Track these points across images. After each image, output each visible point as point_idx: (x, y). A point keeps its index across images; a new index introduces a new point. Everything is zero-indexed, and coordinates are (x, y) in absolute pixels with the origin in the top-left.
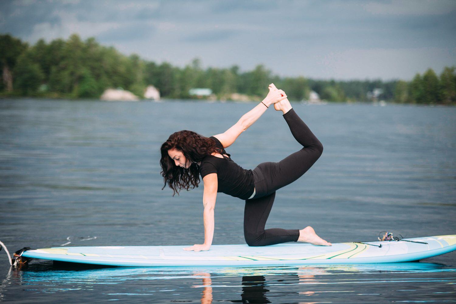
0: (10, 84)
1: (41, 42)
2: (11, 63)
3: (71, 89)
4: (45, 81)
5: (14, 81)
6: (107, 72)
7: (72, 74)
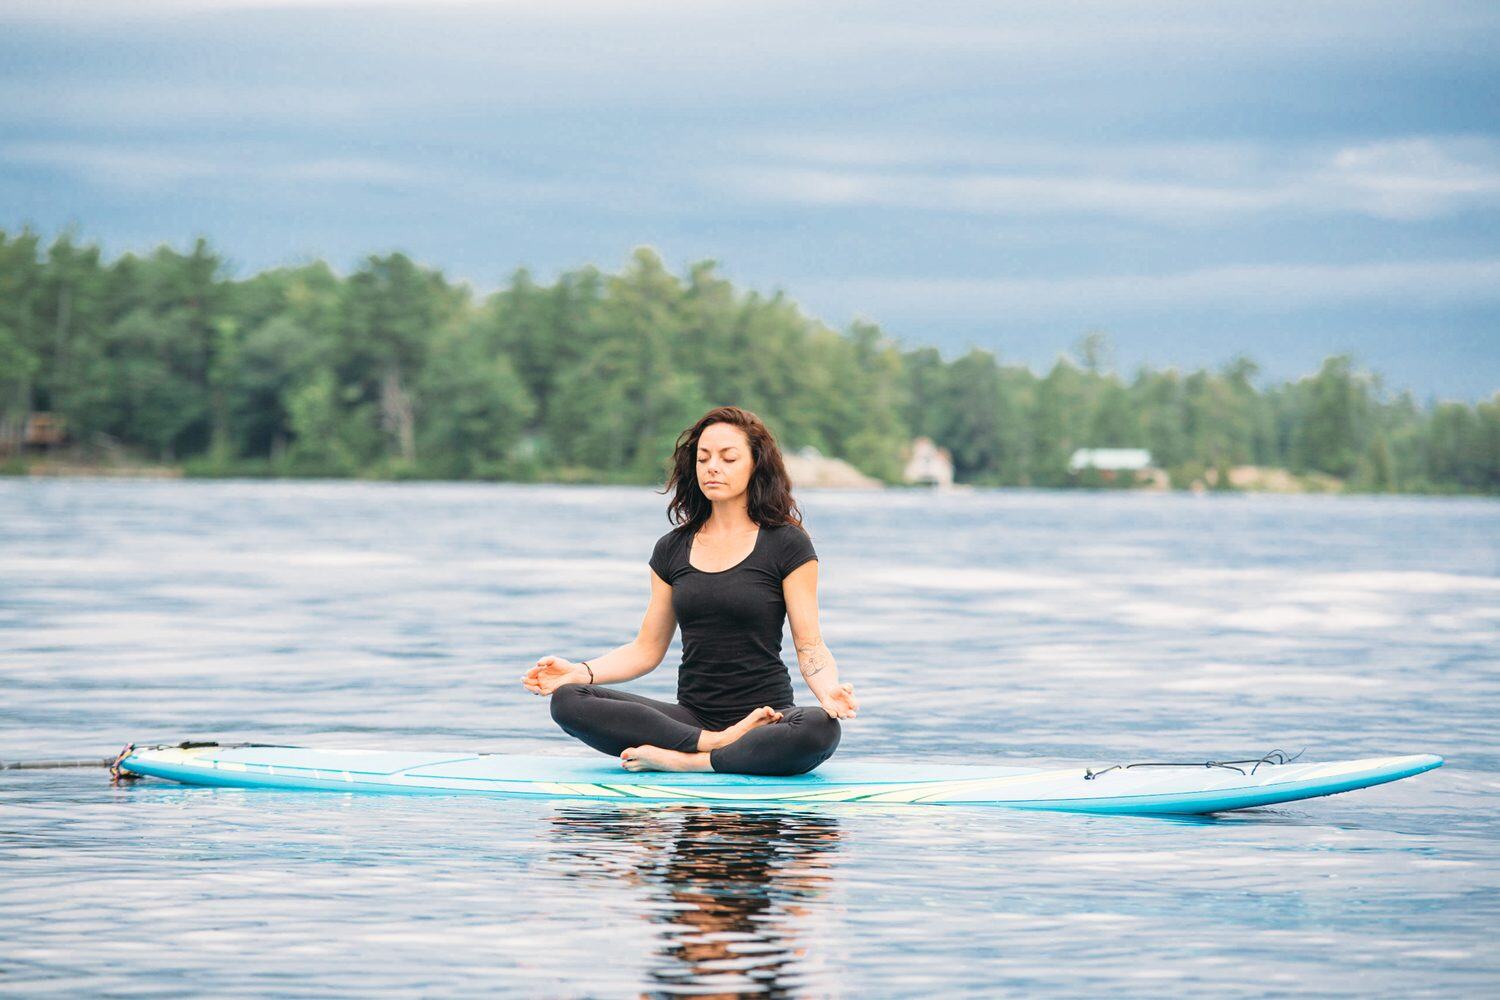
0: (406, 434)
1: (520, 277)
2: (410, 359)
3: (630, 452)
4: (534, 425)
5: (421, 422)
6: (762, 388)
7: (634, 394)
